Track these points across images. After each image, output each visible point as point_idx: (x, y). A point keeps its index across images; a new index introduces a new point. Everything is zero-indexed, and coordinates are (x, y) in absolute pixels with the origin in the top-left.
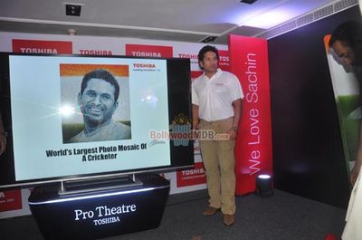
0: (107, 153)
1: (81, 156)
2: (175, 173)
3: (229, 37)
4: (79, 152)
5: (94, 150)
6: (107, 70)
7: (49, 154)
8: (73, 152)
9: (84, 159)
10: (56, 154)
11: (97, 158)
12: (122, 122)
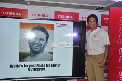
0: (40, 67)
1: (27, 68)
2: (76, 80)
3: (110, 8)
4: (27, 66)
5: (34, 66)
6: (43, 26)
7: (12, 66)
8: (23, 66)
9: (29, 70)
10: (15, 66)
11: (35, 69)
12: (49, 53)
